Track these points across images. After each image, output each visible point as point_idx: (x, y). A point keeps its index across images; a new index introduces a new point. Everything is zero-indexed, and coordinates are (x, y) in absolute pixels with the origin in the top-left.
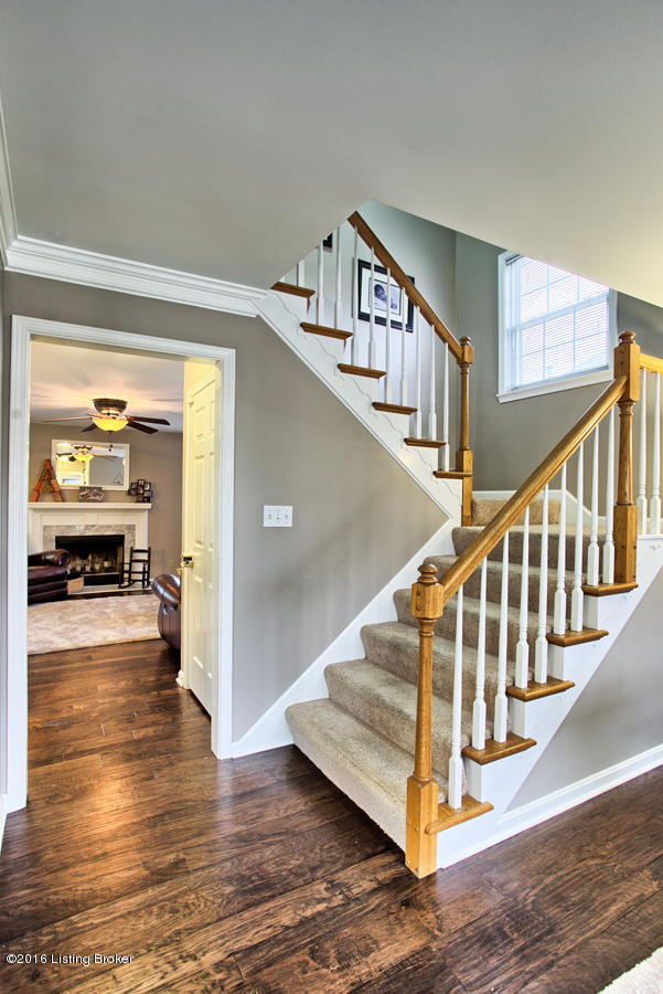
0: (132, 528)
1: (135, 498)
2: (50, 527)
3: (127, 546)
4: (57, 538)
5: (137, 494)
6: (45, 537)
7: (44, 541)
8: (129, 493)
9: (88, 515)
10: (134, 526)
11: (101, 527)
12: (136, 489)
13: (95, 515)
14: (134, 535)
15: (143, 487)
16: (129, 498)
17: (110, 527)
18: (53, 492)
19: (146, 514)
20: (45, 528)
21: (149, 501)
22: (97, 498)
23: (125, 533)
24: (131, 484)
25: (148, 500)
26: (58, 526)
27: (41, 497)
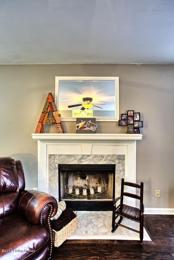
0: (121, 158)
1: (126, 129)
2: (54, 155)
3: (118, 176)
4: (59, 165)
5: (128, 124)
6: (50, 165)
7: (50, 169)
8: (119, 124)
9: (84, 145)
10: (124, 156)
11: (96, 156)
12: (126, 120)
13: (90, 145)
14: (124, 165)
15: (133, 117)
16: (119, 129)
17: (102, 156)
18: (55, 123)
19: (134, 145)
20: (50, 156)
21: (138, 132)
22: (92, 128)
23: (116, 162)
24: (122, 115)
25: (137, 130)
26: (60, 155)
27: (46, 129)
